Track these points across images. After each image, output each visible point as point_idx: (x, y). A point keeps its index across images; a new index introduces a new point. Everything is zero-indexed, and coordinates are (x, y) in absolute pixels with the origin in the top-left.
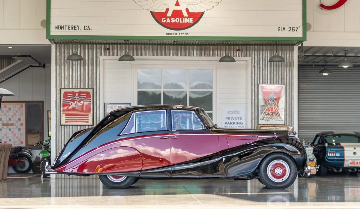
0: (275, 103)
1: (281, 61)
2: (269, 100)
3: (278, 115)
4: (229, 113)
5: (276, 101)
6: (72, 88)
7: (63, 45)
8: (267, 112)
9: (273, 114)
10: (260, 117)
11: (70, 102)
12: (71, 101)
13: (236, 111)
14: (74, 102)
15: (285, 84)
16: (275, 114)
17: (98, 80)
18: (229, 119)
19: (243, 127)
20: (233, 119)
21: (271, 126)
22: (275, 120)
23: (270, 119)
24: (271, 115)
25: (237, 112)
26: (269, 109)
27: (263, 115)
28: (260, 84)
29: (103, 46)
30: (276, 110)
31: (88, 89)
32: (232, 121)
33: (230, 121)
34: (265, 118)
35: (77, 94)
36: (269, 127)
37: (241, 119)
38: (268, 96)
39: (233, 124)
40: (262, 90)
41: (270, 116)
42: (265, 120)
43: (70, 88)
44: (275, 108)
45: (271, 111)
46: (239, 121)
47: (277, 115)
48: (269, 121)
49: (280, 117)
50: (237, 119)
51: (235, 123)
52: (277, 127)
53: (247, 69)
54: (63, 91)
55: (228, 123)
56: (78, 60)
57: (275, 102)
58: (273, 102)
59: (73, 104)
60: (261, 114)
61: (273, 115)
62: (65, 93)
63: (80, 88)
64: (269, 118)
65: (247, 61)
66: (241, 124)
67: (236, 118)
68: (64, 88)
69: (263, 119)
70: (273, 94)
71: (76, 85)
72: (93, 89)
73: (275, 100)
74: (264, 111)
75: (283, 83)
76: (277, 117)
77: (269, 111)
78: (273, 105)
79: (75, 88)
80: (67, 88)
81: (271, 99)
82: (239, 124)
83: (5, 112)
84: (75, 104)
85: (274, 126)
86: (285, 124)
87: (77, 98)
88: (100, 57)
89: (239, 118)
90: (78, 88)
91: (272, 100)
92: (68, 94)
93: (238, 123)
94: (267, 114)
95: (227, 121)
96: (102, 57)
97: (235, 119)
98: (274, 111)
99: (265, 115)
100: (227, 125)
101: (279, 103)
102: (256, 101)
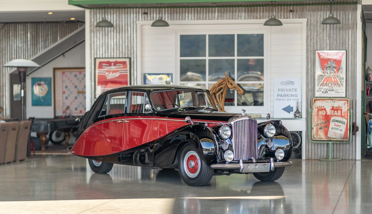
1: (336, 24)
2: (328, 69)
3: (338, 86)
4: (282, 83)
6: (108, 58)
7: (98, 10)
8: (325, 83)
9: (332, 84)
10: (317, 88)
11: (105, 73)
12: (107, 71)
13: (290, 82)
14: (110, 73)
15: (347, 49)
16: (334, 85)
17: (135, 49)
18: (282, 90)
19: (298, 99)
20: (287, 91)
21: (328, 100)
22: (334, 91)
23: (329, 91)
24: (330, 86)
25: (292, 83)
26: (327, 79)
27: (320, 86)
28: (317, 50)
29: (140, 10)
30: (336, 81)
31: (125, 58)
32: (286, 93)
33: (283, 93)
34: (322, 90)
35: (113, 64)
36: (326, 100)
37: (296, 90)
38: (326, 64)
39: (286, 96)
40: (319, 56)
41: (328, 87)
42: (323, 92)
43: (105, 58)
44: (334, 78)
45: (330, 81)
46: (294, 93)
47: (336, 86)
48: (327, 93)
49: (341, 88)
50: (292, 90)
51: (289, 96)
52: (334, 100)
53: (302, 33)
54: (98, 61)
55: (281, 96)
56: (108, 27)
57: (334, 71)
58: (332, 71)
59: (108, 75)
60: (318, 85)
61: (332, 86)
62: (100, 63)
63: (116, 58)
64: (328, 89)
65: (302, 23)
66: (296, 96)
67: (290, 89)
68: (100, 58)
69: (320, 90)
70: (332, 62)
71: (112, 54)
72: (130, 59)
73: (334, 69)
74: (322, 82)
75: (344, 48)
76: (337, 89)
77: (327, 82)
79: (111, 58)
80: (102, 58)
81: (329, 67)
82: (294, 96)
83: (80, 79)
84: (110, 75)
85: (331, 99)
86: (346, 97)
87: (113, 69)
88: (138, 22)
89: (294, 90)
90: (114, 58)
91: (331, 68)
92: (104, 64)
93: (292, 95)
94: (325, 85)
95: (280, 93)
96: (140, 23)
97: (289, 91)
98: (333, 82)
99: (322, 86)
100: (279, 98)
101: (340, 72)
102: (312, 69)
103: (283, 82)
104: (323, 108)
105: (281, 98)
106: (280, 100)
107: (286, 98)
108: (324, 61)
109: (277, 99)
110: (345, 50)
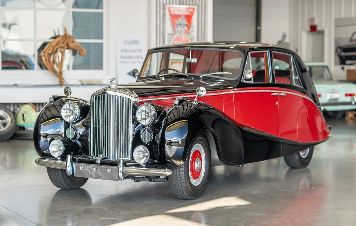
0: (186, 30)
2: (178, 27)
4: (125, 43)
5: (186, 28)
13: (134, 41)
15: (197, 4)
18: (126, 51)
20: (131, 52)
25: (136, 42)
26: (178, 39)
28: (166, 4)
30: (186, 40)
32: (130, 54)
33: (127, 54)
38: (177, 21)
39: (130, 58)
40: (170, 11)
44: (184, 37)
45: (181, 41)
46: (138, 54)
50: (136, 51)
51: (134, 57)
55: (125, 57)
67: (134, 50)
70: (183, 18)
74: (172, 41)
75: (194, 3)
77: (178, 41)
78: (183, 33)
81: (180, 24)
82: (139, 58)
89: (139, 51)
91: (182, 26)
93: (137, 56)
95: (124, 54)
100: (123, 60)
101: (190, 30)
102: (161, 27)
103: (127, 41)
105: (125, 60)
106: (124, 62)
107: (131, 60)
108: (174, 17)
109: (120, 62)
110: (196, 5)
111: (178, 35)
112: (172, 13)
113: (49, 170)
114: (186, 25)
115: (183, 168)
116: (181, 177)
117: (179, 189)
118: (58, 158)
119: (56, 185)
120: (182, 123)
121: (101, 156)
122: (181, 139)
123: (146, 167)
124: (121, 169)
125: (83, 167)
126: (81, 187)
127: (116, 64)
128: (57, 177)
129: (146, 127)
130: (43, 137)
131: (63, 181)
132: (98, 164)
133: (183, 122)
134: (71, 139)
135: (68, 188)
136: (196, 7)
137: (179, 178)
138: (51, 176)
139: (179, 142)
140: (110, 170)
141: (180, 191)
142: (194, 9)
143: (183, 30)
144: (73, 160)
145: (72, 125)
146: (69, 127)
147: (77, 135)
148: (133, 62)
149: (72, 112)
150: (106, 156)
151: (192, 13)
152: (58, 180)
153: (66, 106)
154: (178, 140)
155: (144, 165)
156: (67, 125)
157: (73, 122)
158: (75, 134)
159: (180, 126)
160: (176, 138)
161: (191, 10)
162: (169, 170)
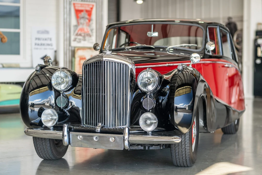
0: (87, 23)
4: (38, 32)
5: (87, 21)
10: (73, 38)
13: (45, 31)
15: (96, 1)
18: (39, 39)
25: (47, 32)
26: (81, 30)
32: (42, 42)
34: (77, 40)
37: (51, 39)
38: (80, 15)
40: (75, 7)
41: (82, 37)
42: (77, 42)
46: (49, 42)
48: (80, 42)
50: (47, 39)
55: (38, 45)
60: (73, 35)
64: (81, 39)
69: (75, 40)
70: (85, 13)
74: (76, 31)
75: (93, 0)
81: (83, 18)
89: (49, 39)
94: (79, 35)
95: (38, 42)
97: (45, 40)
100: (37, 47)
101: (91, 22)
102: (68, 19)
103: (40, 31)
104: (83, 57)
105: (39, 47)
107: (43, 47)
108: (78, 12)
109: (35, 48)
110: (94, 2)
111: (80, 27)
112: (77, 8)
113: (36, 141)
114: (88, 19)
115: (188, 135)
116: (186, 144)
117: (182, 156)
118: (51, 128)
119: (42, 155)
120: (187, 89)
121: (100, 124)
122: (188, 105)
123: (152, 135)
124: (126, 137)
125: (81, 137)
126: (63, 158)
127: (31, 50)
128: (45, 147)
129: (148, 94)
130: (30, 106)
131: (50, 151)
132: (98, 133)
133: (188, 87)
134: (62, 108)
135: (54, 158)
136: (94, 4)
137: (183, 145)
138: (38, 147)
139: (185, 109)
140: (113, 138)
141: (183, 159)
142: (93, 6)
143: (85, 22)
144: (70, 130)
145: (63, 94)
146: (60, 96)
147: (68, 104)
148: (45, 49)
149: (63, 80)
150: (103, 124)
151: (92, 8)
152: (45, 150)
153: (57, 74)
154: (184, 106)
155: (151, 133)
156: (58, 93)
157: (64, 90)
158: (67, 103)
159: (186, 92)
160: (183, 104)
161: (91, 6)
162: (178, 137)
